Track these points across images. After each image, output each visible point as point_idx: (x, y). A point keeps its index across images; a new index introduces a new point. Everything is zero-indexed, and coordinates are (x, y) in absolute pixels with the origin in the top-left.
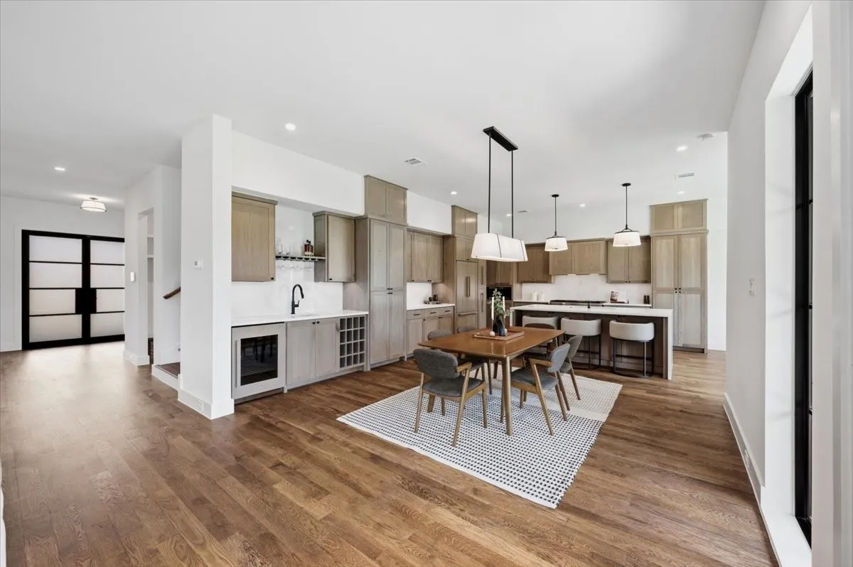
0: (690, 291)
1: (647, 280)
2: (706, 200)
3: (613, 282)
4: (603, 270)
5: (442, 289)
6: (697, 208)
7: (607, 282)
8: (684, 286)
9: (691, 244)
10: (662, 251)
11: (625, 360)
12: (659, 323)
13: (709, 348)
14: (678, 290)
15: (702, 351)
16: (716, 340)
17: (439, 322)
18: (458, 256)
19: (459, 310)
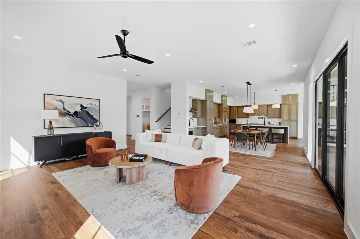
0: (293, 121)
1: (280, 117)
2: (298, 94)
3: (269, 118)
4: (266, 114)
5: (218, 120)
6: (296, 96)
7: (267, 118)
8: (291, 119)
9: (294, 107)
10: (285, 109)
11: (275, 139)
12: (285, 129)
13: (298, 138)
14: (289, 120)
15: (296, 138)
16: (300, 136)
17: (219, 130)
18: (223, 110)
19: (224, 126)
